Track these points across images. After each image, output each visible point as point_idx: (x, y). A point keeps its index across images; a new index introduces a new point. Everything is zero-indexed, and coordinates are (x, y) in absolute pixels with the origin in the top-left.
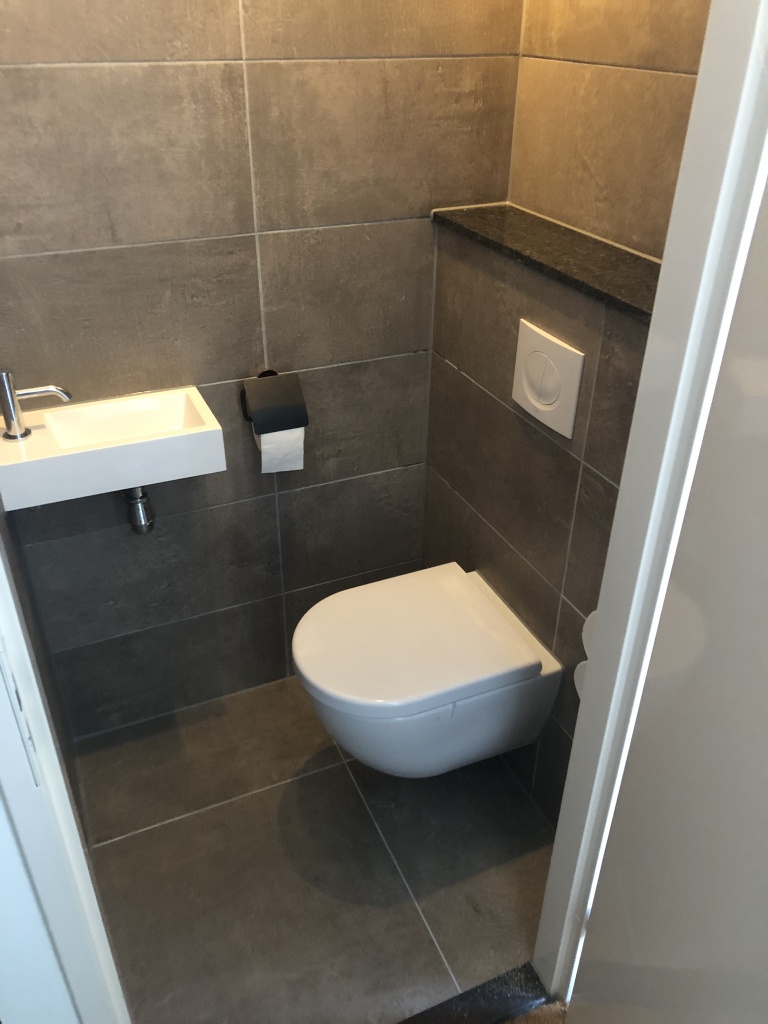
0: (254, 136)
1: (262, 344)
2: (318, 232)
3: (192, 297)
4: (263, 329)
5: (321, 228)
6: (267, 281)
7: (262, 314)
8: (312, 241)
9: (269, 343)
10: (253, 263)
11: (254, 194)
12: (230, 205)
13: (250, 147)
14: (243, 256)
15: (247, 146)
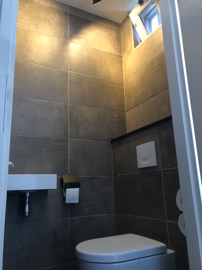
0: (69, 118)
1: (68, 167)
4: (69, 163)
5: (84, 140)
6: (71, 150)
7: (69, 159)
8: (82, 143)
9: (70, 167)
10: (67, 146)
11: (69, 130)
12: (63, 131)
14: (65, 143)
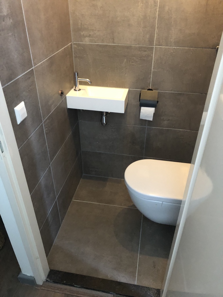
1: (150, 80)
2: (174, 48)
3: (132, 62)
4: (152, 76)
5: (176, 47)
6: (155, 61)
7: (152, 71)
8: (172, 51)
9: (152, 81)
10: (152, 55)
11: (156, 34)
12: (148, 36)
13: (157, 19)
14: (149, 52)
15: (156, 18)
